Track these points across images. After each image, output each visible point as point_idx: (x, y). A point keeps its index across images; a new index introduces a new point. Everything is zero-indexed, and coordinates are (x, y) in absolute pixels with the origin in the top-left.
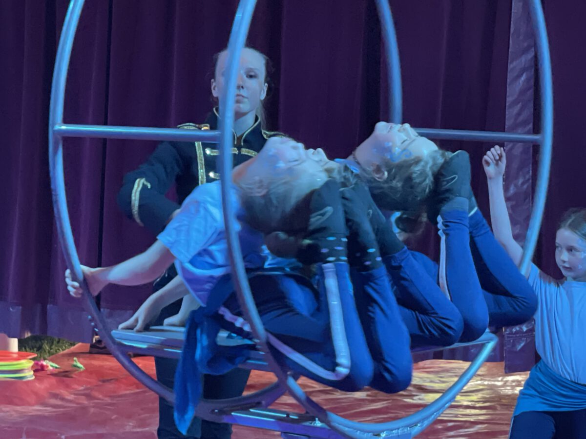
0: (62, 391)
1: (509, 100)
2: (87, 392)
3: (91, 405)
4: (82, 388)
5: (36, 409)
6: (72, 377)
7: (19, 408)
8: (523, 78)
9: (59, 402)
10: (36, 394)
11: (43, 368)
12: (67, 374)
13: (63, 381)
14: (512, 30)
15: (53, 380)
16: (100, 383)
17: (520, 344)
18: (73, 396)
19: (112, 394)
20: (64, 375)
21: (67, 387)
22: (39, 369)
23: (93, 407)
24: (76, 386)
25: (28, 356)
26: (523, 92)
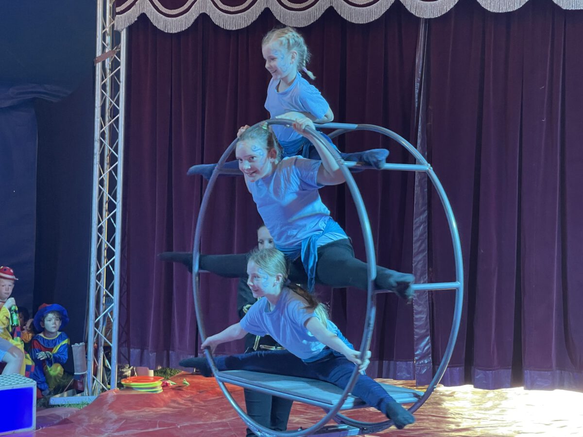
0: (177, 398)
1: (415, 239)
2: (191, 399)
3: (193, 406)
4: (188, 396)
5: (164, 410)
6: (182, 390)
7: (154, 409)
8: (422, 227)
9: (176, 405)
10: (163, 400)
11: (167, 385)
12: (180, 388)
13: (178, 393)
14: (415, 202)
15: (173, 392)
16: (198, 393)
17: (423, 369)
18: (183, 401)
19: (204, 400)
20: (178, 389)
21: (181, 396)
22: (165, 386)
23: (195, 408)
24: (185, 396)
25: (159, 379)
26: (421, 235)
